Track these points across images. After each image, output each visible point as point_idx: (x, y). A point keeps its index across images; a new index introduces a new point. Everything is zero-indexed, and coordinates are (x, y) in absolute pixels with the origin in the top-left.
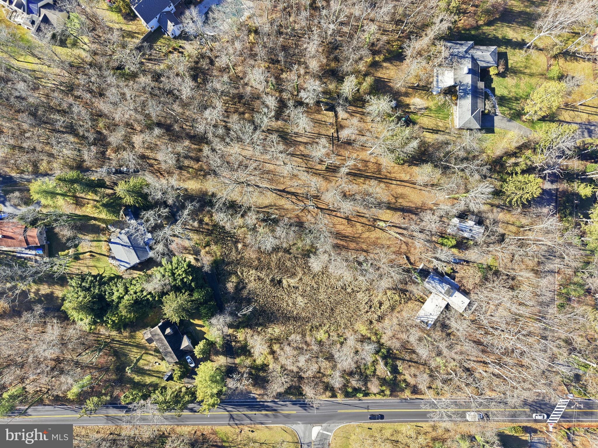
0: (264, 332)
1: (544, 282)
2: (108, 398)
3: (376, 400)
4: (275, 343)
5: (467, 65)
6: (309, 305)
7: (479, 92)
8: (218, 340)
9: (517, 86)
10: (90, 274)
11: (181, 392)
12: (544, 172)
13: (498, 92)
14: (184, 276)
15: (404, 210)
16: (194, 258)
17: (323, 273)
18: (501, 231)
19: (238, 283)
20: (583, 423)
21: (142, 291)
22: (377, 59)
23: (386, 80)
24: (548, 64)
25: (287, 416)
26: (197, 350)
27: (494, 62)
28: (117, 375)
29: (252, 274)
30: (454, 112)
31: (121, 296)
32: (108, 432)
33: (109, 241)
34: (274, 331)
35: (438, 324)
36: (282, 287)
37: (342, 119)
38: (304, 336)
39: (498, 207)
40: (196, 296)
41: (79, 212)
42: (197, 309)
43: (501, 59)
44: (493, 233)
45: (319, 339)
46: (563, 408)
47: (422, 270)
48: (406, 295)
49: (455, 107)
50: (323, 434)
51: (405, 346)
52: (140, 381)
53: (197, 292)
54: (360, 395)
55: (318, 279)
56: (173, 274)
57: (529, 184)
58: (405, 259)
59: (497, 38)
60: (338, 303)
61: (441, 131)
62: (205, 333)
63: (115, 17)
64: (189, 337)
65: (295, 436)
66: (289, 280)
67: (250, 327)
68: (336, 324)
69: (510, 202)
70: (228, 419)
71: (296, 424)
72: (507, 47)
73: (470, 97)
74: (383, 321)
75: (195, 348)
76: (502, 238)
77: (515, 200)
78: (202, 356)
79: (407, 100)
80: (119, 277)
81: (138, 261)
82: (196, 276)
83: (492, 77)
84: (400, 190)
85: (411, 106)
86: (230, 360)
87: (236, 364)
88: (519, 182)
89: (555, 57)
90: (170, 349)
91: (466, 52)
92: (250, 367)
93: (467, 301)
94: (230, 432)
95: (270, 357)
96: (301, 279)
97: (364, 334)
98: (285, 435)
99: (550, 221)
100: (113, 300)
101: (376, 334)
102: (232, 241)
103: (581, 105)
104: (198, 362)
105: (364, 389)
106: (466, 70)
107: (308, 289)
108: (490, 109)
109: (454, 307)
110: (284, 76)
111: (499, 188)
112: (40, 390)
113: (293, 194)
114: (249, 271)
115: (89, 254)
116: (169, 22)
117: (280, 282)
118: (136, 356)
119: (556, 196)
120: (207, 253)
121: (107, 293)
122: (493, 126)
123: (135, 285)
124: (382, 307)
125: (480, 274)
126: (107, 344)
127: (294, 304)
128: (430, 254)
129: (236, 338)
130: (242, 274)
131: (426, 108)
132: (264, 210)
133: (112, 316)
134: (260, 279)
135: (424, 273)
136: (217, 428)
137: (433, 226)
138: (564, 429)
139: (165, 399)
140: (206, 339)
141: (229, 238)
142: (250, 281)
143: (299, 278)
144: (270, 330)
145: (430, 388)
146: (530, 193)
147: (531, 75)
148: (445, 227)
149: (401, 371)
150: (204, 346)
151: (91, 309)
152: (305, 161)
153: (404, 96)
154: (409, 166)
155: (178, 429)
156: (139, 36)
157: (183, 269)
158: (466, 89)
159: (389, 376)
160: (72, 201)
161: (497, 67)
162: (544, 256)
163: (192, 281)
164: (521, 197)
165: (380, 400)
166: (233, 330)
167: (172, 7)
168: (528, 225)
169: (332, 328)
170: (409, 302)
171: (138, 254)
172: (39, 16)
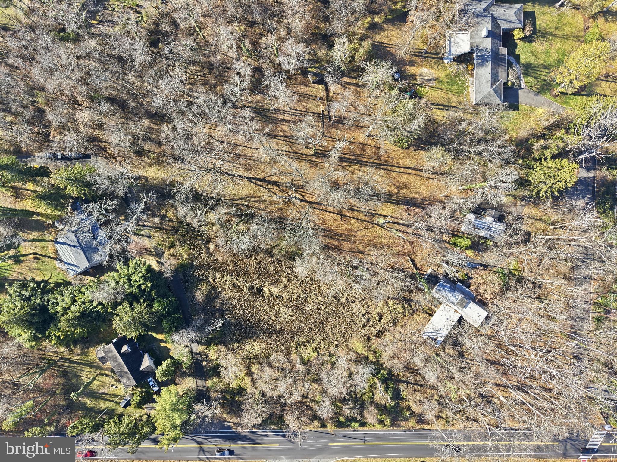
0: (241, 349)
1: (579, 292)
2: (53, 428)
3: (375, 430)
4: (254, 363)
5: (486, 26)
6: (294, 317)
7: (500, 58)
8: (185, 359)
9: (547, 52)
10: (33, 280)
11: (141, 420)
12: (580, 157)
13: (523, 60)
14: (142, 282)
15: (409, 203)
16: (157, 261)
17: (312, 280)
18: (526, 228)
19: (210, 292)
21: (91, 301)
22: (377, 19)
23: (387, 45)
24: (585, 25)
25: (268, 450)
26: (159, 371)
27: (517, 21)
28: (64, 400)
29: (226, 281)
30: (470, 85)
31: (67, 307)
33: (55, 241)
34: (254, 349)
35: (449, 341)
36: (263, 297)
37: (334, 94)
38: (289, 354)
39: (523, 199)
40: (157, 306)
41: (18, 206)
42: (159, 322)
43: (528, 19)
44: (517, 231)
45: (307, 359)
46: (599, 441)
47: (430, 275)
48: (411, 306)
49: (471, 79)
51: (409, 368)
52: (93, 407)
53: (158, 302)
54: (355, 425)
55: (306, 286)
56: (129, 280)
57: (562, 171)
58: (410, 263)
60: (329, 315)
61: (453, 107)
62: (170, 350)
64: (150, 356)
66: (271, 287)
67: (224, 343)
68: (326, 341)
69: (538, 193)
70: (197, 454)
71: (279, 459)
73: (489, 64)
74: (382, 337)
75: (157, 369)
76: (527, 238)
77: (543, 190)
78: (164, 379)
79: (412, 70)
80: (67, 284)
81: (88, 266)
82: (158, 283)
83: (516, 41)
84: (403, 179)
85: (417, 77)
86: (200, 383)
87: (207, 387)
88: (549, 168)
89: (594, 17)
90: (126, 369)
91: (485, 10)
92: (224, 392)
93: (484, 314)
95: (248, 380)
96: (285, 287)
97: (360, 353)
99: (586, 216)
100: (58, 312)
101: (375, 352)
102: (203, 240)
104: (161, 385)
105: (359, 418)
106: (484, 33)
107: (294, 298)
108: (514, 81)
109: (468, 320)
110: (263, 41)
111: (523, 176)
113: (276, 183)
114: (222, 277)
115: (32, 256)
117: (260, 290)
118: (89, 376)
119: (594, 187)
120: (171, 255)
121: (50, 303)
122: (517, 102)
123: (84, 294)
124: (382, 321)
125: (500, 281)
126: (54, 363)
127: (277, 316)
128: (440, 257)
129: (207, 356)
130: (214, 280)
131: (436, 79)
132: (240, 202)
133: (55, 330)
134: (235, 286)
135: (433, 280)
137: (443, 222)
139: (119, 431)
140: (172, 358)
141: (198, 238)
142: (223, 290)
143: (283, 285)
144: (248, 347)
145: (438, 417)
146: (563, 181)
147: (564, 37)
148: (458, 224)
149: (404, 397)
150: (167, 367)
151: (29, 322)
152: (290, 144)
153: (409, 65)
154: (415, 150)
157: (141, 274)
158: (485, 55)
159: (390, 402)
160: (9, 194)
161: (523, 29)
162: (578, 259)
163: (152, 288)
164: (552, 187)
165: (379, 430)
166: (203, 347)
168: (559, 222)
169: (322, 345)
170: (415, 314)
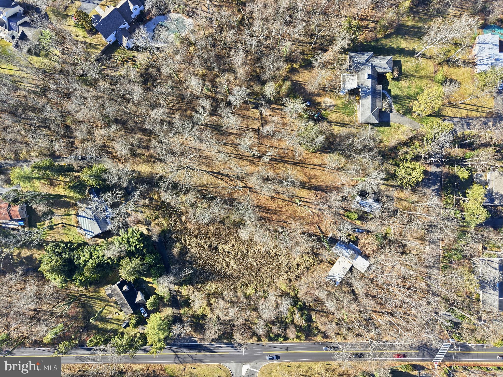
0: (204, 288)
2: (77, 342)
3: (294, 343)
4: (212, 298)
5: (367, 71)
6: (240, 267)
7: (377, 93)
8: (166, 295)
9: (409, 88)
10: (62, 241)
11: (136, 337)
12: (429, 160)
13: (393, 93)
14: (137, 243)
15: (317, 189)
16: (146, 228)
17: (251, 241)
19: (182, 249)
20: (462, 362)
21: (103, 256)
22: (294, 66)
23: (301, 83)
24: (435, 70)
25: (221, 356)
26: (148, 303)
27: (389, 68)
28: (84, 323)
29: (193, 241)
30: (358, 110)
31: (87, 260)
32: (78, 369)
33: (77, 215)
34: (212, 288)
35: (344, 282)
36: (218, 252)
37: (266, 116)
38: (235, 291)
39: (393, 187)
40: (147, 259)
41: (53, 192)
42: (148, 270)
43: (396, 66)
45: (248, 294)
46: (446, 350)
47: (331, 238)
48: (319, 259)
49: (358, 106)
50: (251, 371)
51: (317, 300)
52: (103, 328)
53: (148, 256)
54: (281, 339)
55: (247, 245)
56: (129, 242)
57: (415, 171)
58: (318, 229)
59: (393, 48)
60: (263, 265)
61: (346, 124)
62: (155, 289)
63: (81, 31)
64: (142, 293)
65: (229, 372)
66: (223, 246)
67: (192, 284)
68: (261, 282)
69: (401, 184)
70: (174, 359)
71: (230, 362)
72: (400, 55)
73: (369, 97)
74: (299, 279)
75: (147, 302)
77: (405, 182)
78: (152, 308)
79: (319, 99)
80: (85, 244)
81: (100, 232)
82: (147, 243)
83: (389, 81)
84: (313, 172)
85: (322, 104)
86: (176, 311)
87: (180, 314)
88: (408, 167)
89: (441, 64)
90: (126, 302)
91: (367, 61)
92: (192, 317)
93: (367, 264)
94: (176, 369)
95: (208, 309)
96: (233, 246)
97: (284, 290)
98: (221, 371)
99: (432, 200)
100: (80, 264)
101: (294, 290)
102: (177, 214)
103: (462, 103)
104: (149, 313)
105: (283, 335)
106: (366, 76)
107: (239, 253)
108: (386, 107)
109: (357, 268)
110: (218, 80)
111: (393, 172)
112: (22, 335)
113: (227, 175)
114: (191, 239)
115: (61, 225)
116: (123, 37)
117: (216, 248)
118: (100, 307)
119: (441, 178)
120: (156, 224)
121: (75, 257)
122: (389, 121)
123: (98, 251)
124: (299, 268)
125: (377, 242)
126: (76, 298)
127: (228, 266)
128: (337, 226)
129: (181, 293)
130: (185, 241)
131: (335, 106)
132: (203, 188)
133: (79, 276)
134: (199, 245)
135: (333, 241)
136: (166, 366)
138: (446, 367)
139: (122, 343)
140: (157, 294)
141: (174, 212)
142: (191, 248)
143: (232, 245)
144: (208, 287)
145: (337, 334)
147: (421, 78)
149: (314, 320)
150: (154, 300)
151: (62, 271)
152: (236, 149)
153: (316, 96)
154: (321, 154)
155: (134, 367)
156: (100, 47)
157: (136, 238)
158: (367, 90)
159: (304, 324)
160: (46, 183)
161: (393, 73)
163: (144, 247)
164: (409, 181)
165: (297, 343)
166: (178, 287)
167: (127, 24)
169: (259, 285)
170: (322, 264)
171: (101, 225)
172: (18, 32)
